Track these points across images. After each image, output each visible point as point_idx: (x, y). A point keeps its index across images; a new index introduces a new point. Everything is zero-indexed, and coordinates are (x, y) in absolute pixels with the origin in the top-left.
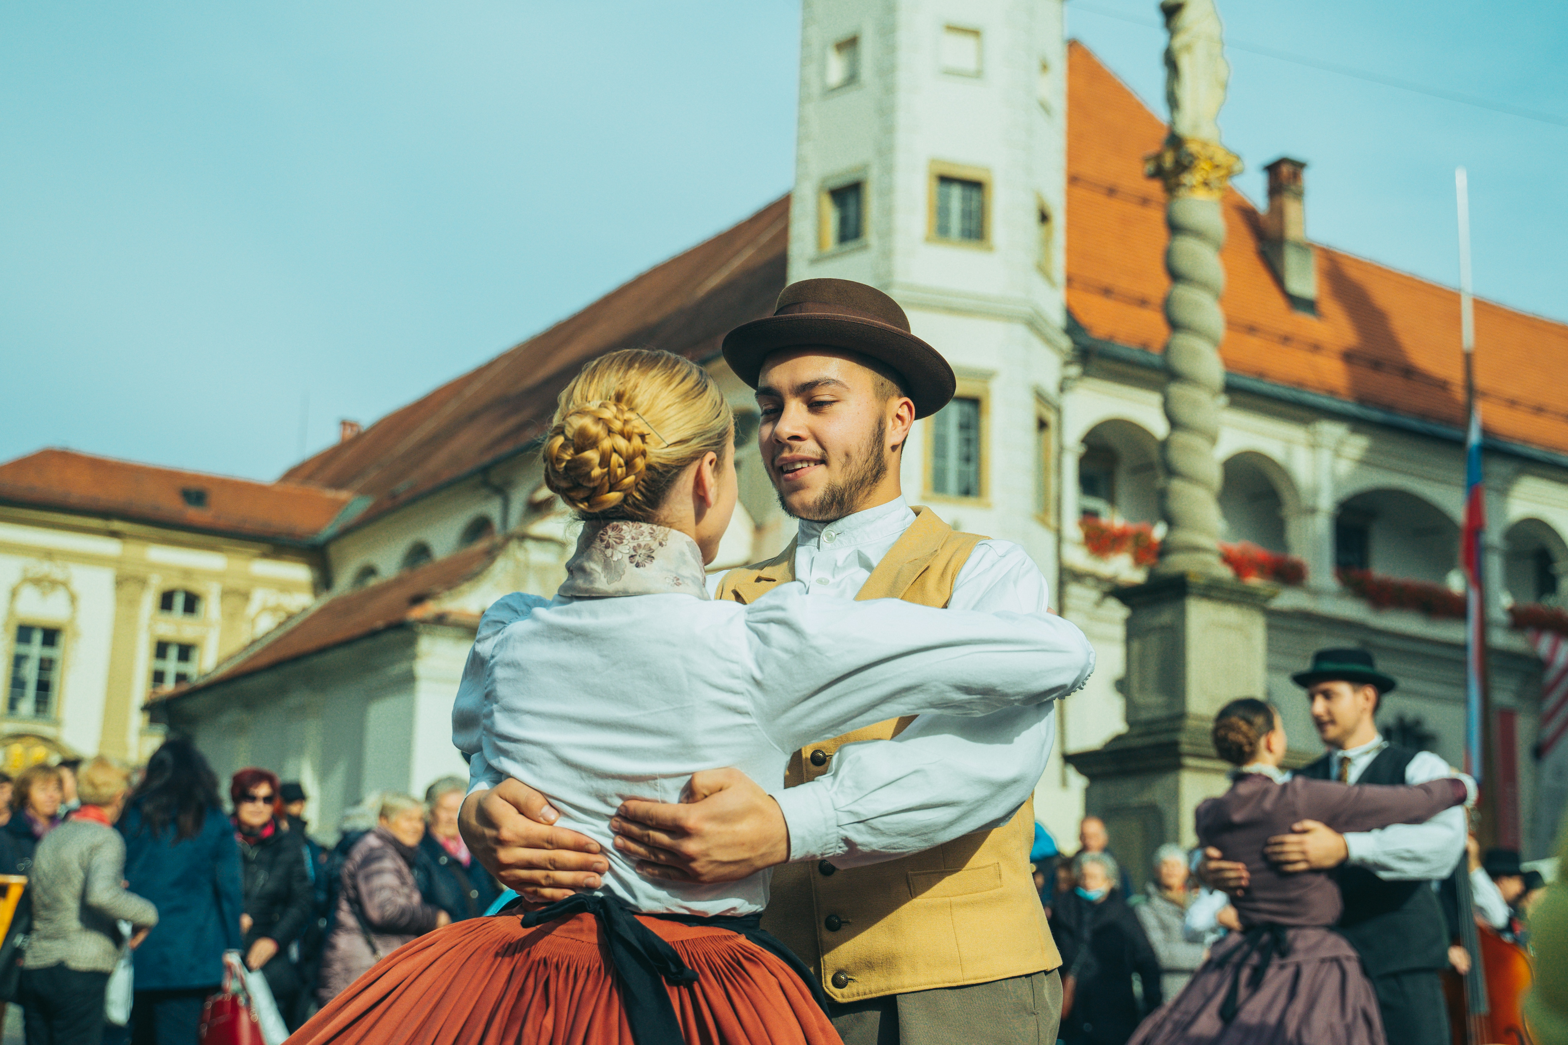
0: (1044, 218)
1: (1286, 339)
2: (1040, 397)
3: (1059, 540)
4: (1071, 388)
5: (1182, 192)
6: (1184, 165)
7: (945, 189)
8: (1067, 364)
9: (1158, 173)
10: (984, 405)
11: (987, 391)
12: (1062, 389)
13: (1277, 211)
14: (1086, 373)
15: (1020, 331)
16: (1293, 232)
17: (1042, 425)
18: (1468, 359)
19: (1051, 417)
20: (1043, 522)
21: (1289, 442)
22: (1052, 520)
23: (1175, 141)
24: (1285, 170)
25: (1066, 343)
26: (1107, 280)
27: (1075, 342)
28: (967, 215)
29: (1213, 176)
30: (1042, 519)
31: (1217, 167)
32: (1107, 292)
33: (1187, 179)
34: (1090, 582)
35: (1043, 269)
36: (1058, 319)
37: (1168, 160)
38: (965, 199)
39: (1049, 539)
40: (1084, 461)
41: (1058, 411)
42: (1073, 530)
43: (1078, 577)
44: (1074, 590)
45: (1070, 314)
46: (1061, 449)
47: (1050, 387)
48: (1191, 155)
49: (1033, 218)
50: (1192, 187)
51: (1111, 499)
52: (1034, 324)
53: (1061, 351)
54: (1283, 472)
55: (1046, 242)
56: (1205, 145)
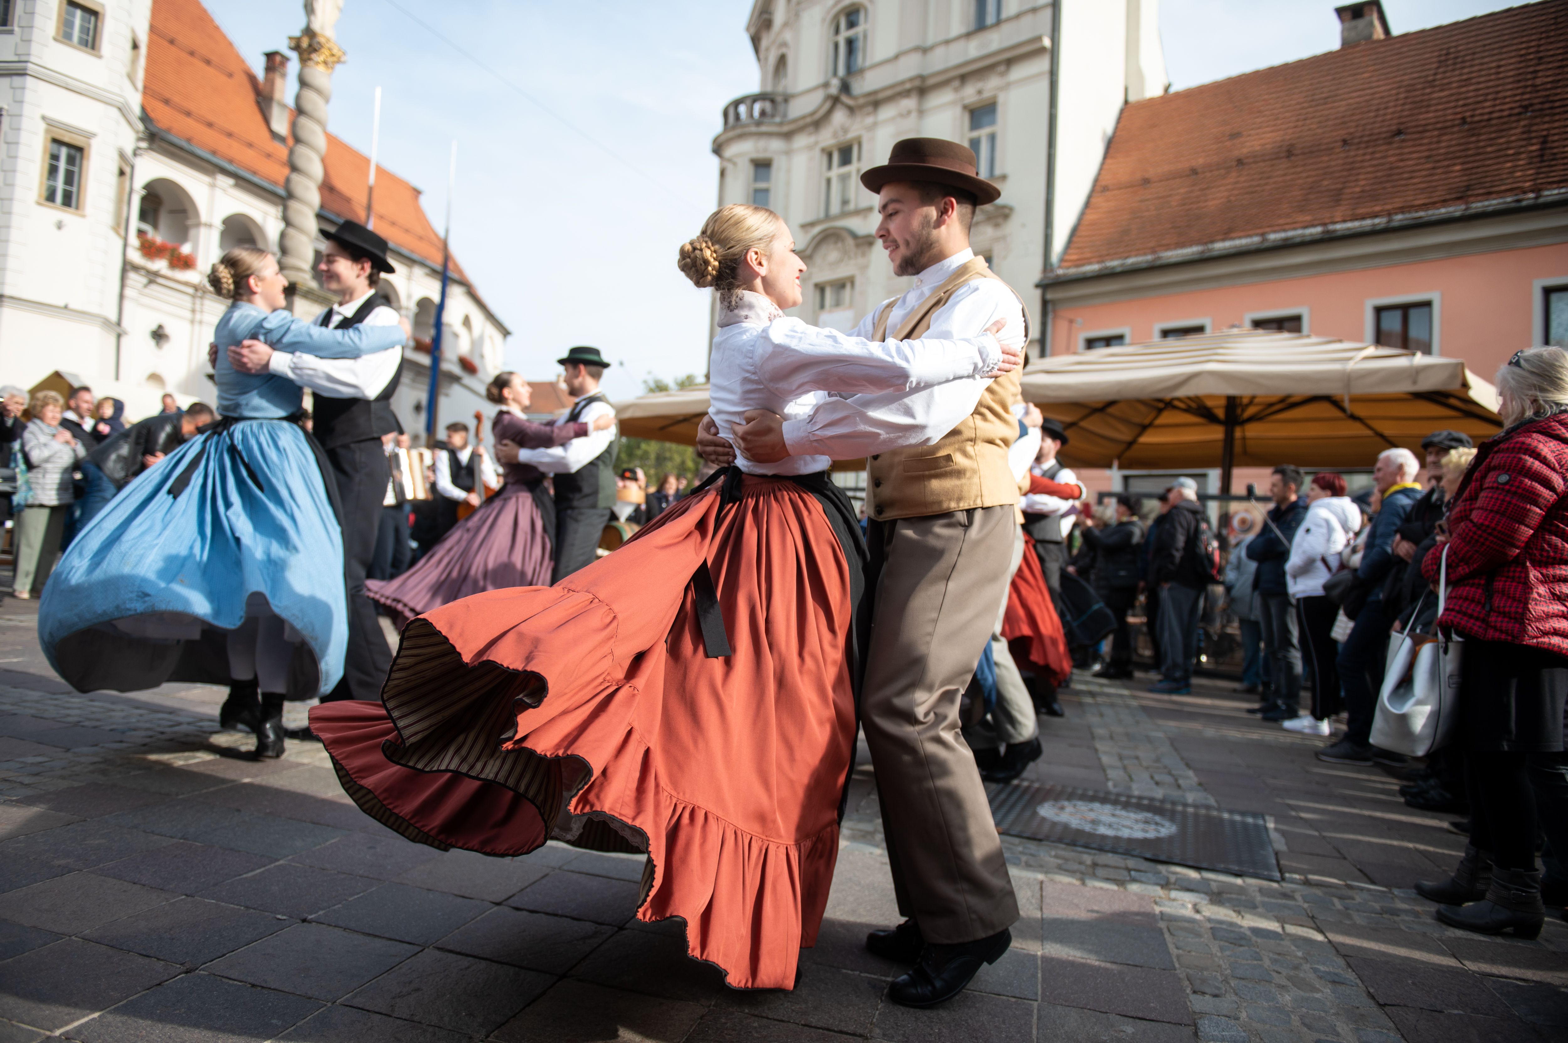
0: (135, 46)
1: (269, 156)
2: (122, 156)
3: (125, 245)
4: (141, 155)
5: (310, 63)
6: (313, 49)
7: (71, 9)
8: (140, 139)
9: (297, 48)
10: (86, 153)
11: (89, 145)
12: (135, 154)
13: (270, 82)
14: (150, 148)
15: (115, 112)
16: (277, 95)
17: (122, 173)
18: (371, 190)
19: (127, 170)
20: (118, 233)
21: (266, 214)
22: (122, 232)
23: (309, 32)
24: (278, 59)
25: (140, 127)
26: (167, 95)
27: (146, 128)
28: (85, 30)
29: (330, 59)
30: (116, 229)
31: (333, 55)
32: (167, 102)
33: (314, 56)
34: (143, 272)
35: (131, 77)
36: (137, 111)
37: (305, 43)
38: (83, 19)
39: (120, 243)
40: (144, 199)
41: (132, 167)
42: (134, 240)
43: (136, 268)
44: (132, 276)
45: (143, 109)
46: (131, 191)
47: (129, 151)
48: (319, 43)
49: (128, 45)
50: (318, 63)
51: (155, 226)
52: (122, 110)
53: (137, 132)
54: (260, 229)
55: (134, 61)
56: (328, 40)
